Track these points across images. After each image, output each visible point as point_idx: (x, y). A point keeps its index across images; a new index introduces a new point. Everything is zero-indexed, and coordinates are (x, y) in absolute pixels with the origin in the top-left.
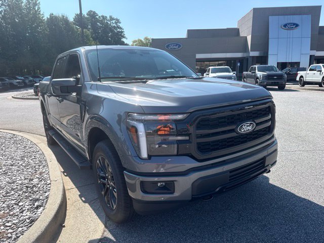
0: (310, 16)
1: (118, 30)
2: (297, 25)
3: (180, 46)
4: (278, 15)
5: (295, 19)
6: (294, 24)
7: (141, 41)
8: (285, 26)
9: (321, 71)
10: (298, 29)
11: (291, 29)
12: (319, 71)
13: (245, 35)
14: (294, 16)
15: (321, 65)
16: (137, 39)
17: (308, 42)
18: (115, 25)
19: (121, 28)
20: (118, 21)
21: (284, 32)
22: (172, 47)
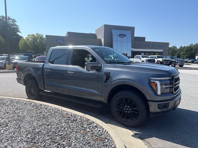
0: (130, 31)
1: (15, 27)
2: (125, 36)
3: (64, 41)
4: (116, 29)
5: (124, 32)
6: (124, 35)
7: (34, 35)
8: (120, 35)
9: (140, 59)
10: (126, 37)
11: (122, 37)
12: (140, 58)
13: (100, 38)
14: (124, 31)
15: (140, 56)
16: (31, 34)
17: (130, 44)
18: (11, 23)
19: (16, 26)
20: (14, 21)
21: (120, 38)
22: (59, 41)
